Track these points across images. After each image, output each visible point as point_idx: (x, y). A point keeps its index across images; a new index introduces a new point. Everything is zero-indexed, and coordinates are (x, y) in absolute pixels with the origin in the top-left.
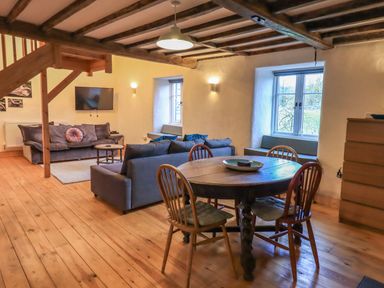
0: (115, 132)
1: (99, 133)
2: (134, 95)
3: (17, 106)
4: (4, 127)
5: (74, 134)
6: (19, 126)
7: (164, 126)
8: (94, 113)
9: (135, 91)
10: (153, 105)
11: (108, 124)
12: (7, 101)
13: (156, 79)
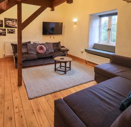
0: (63, 47)
1: (55, 48)
2: (75, 26)
3: (12, 33)
4: (4, 44)
5: (41, 48)
6: (12, 44)
7: (95, 44)
8: (52, 37)
9: (76, 23)
10: (89, 31)
11: (60, 42)
12: (6, 30)
13: (91, 15)
